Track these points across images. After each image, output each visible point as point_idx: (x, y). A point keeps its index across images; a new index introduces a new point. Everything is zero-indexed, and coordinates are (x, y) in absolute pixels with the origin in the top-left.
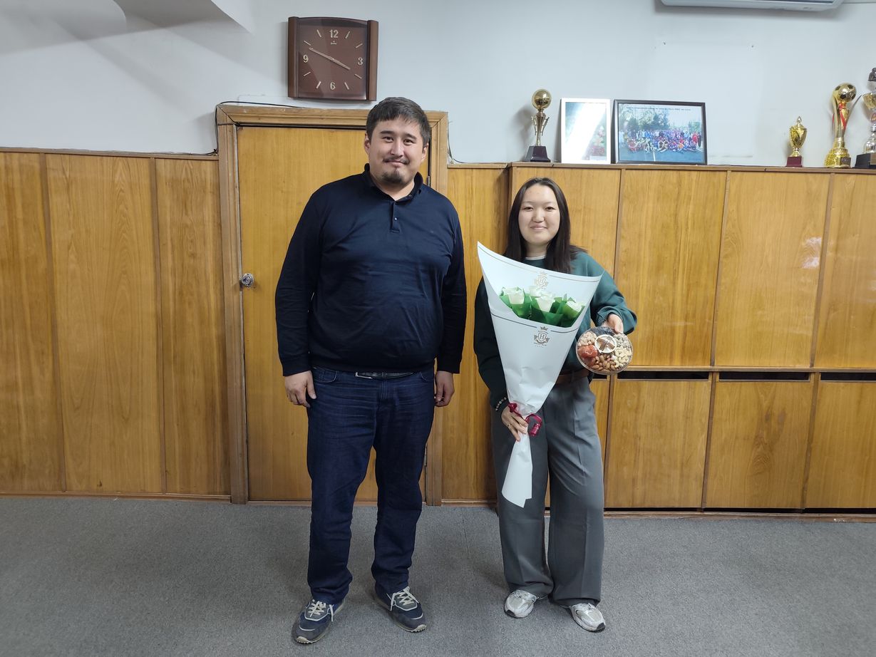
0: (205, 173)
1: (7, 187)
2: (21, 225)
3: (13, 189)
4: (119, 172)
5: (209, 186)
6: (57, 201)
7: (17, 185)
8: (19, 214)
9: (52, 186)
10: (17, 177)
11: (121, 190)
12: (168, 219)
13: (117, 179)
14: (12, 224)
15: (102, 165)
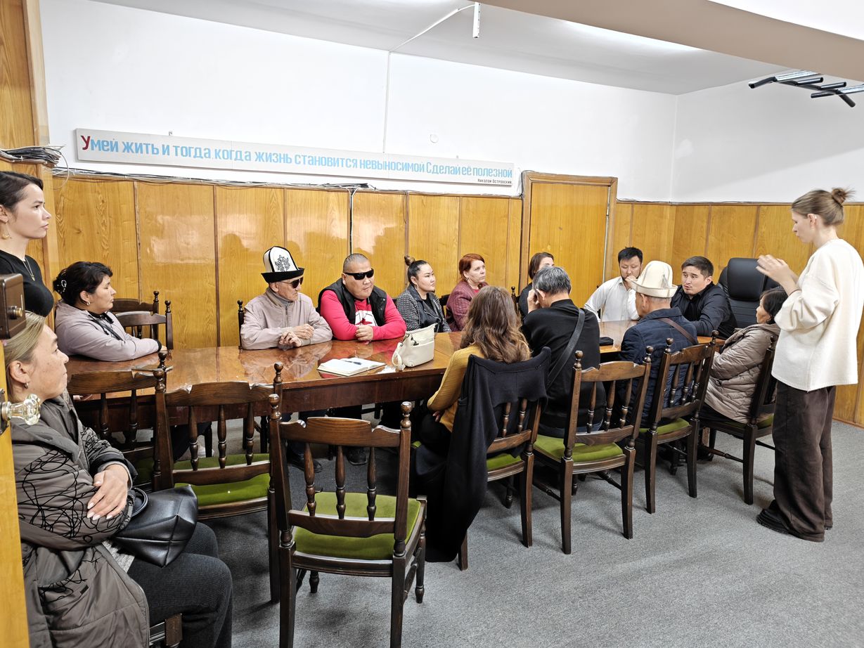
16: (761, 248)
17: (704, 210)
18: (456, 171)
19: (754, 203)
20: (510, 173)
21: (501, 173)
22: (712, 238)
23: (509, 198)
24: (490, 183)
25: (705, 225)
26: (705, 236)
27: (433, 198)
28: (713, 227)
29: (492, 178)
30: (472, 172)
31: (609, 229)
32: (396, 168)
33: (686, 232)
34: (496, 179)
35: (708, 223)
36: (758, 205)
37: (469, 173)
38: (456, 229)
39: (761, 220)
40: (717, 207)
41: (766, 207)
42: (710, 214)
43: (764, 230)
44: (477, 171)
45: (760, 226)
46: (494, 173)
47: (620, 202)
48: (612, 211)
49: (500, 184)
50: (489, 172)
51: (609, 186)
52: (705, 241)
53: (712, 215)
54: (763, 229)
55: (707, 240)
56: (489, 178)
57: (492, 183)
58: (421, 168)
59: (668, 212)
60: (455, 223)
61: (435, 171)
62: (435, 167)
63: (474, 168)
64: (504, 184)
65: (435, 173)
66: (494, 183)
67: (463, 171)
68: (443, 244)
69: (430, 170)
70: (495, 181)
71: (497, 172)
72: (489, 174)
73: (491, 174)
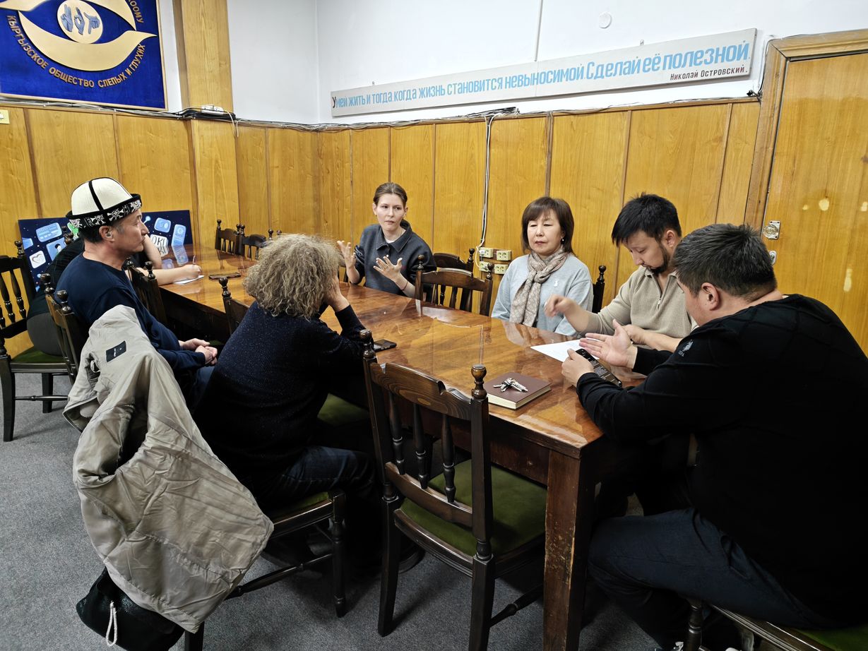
18: (632, 67)
20: (743, 52)
21: (724, 54)
23: (734, 102)
24: (694, 79)
29: (699, 69)
30: (661, 65)
32: (546, 80)
34: (707, 68)
37: (656, 67)
44: (672, 60)
46: (707, 57)
49: (717, 76)
50: (694, 57)
56: (693, 69)
57: (699, 78)
58: (578, 74)
61: (599, 75)
62: (600, 67)
63: (666, 57)
64: (726, 75)
65: (599, 77)
66: (705, 78)
67: (645, 65)
68: (599, 189)
69: (592, 74)
70: (703, 73)
71: (711, 55)
72: (695, 61)
73: (698, 61)
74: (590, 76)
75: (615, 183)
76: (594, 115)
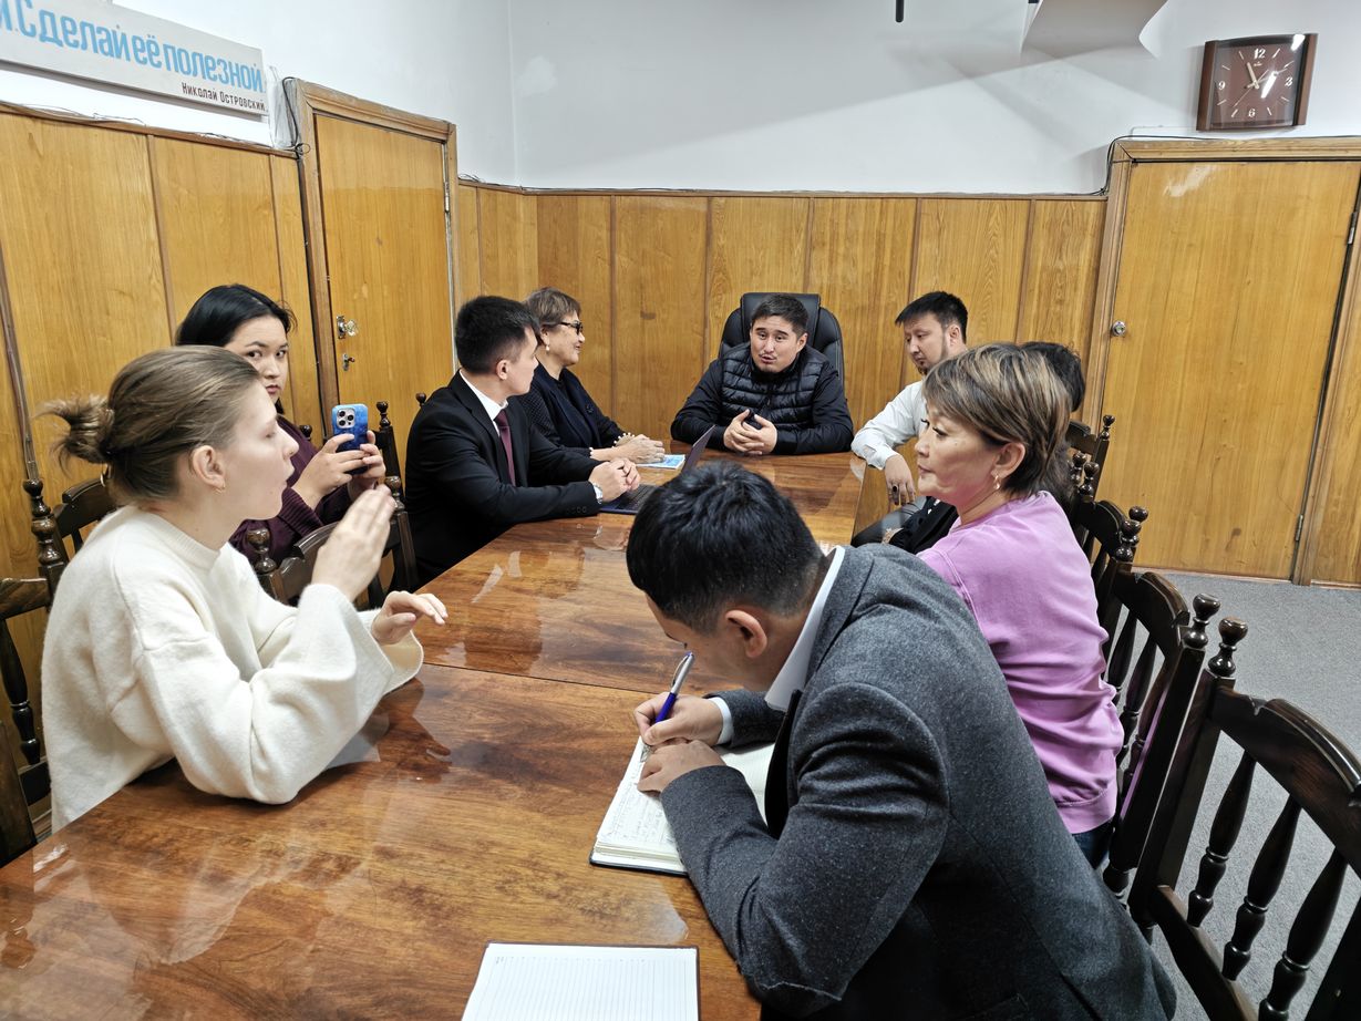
0: (1088, 214)
1: (879, 233)
2: (886, 270)
3: (884, 235)
4: (995, 216)
5: (1090, 227)
6: (926, 247)
7: (889, 232)
8: (887, 262)
9: (924, 231)
10: (890, 222)
11: (994, 235)
12: (1040, 264)
13: (990, 224)
14: (878, 271)
15: (978, 208)
16: (721, 275)
17: (599, 205)
18: (114, 45)
19: (701, 191)
20: (256, 80)
21: (237, 74)
22: (621, 260)
23: (266, 152)
24: (212, 102)
25: (605, 234)
26: (607, 256)
27: (64, 130)
28: (621, 237)
29: (217, 87)
30: (162, 58)
31: (451, 242)
33: (565, 249)
34: (229, 90)
35: (612, 229)
36: (709, 196)
37: (155, 59)
38: (150, 243)
39: (716, 224)
40: (627, 200)
41: (723, 200)
42: (613, 213)
43: (722, 242)
44: (178, 58)
45: (715, 234)
46: (219, 70)
47: (461, 182)
48: (453, 202)
49: (236, 106)
50: (206, 65)
51: (443, 142)
52: (607, 267)
53: (618, 214)
54: (721, 240)
55: (612, 263)
56: (208, 85)
57: (218, 102)
59: (524, 207)
60: (146, 221)
61: (50, 34)
62: (47, 18)
63: (166, 47)
64: (247, 109)
65: (50, 40)
66: (225, 104)
67: (136, 50)
68: (122, 293)
69: (33, 27)
70: (224, 97)
71: (225, 69)
72: (208, 73)
73: (212, 73)
74: (28, 29)
75: (150, 278)
76: (81, 129)
